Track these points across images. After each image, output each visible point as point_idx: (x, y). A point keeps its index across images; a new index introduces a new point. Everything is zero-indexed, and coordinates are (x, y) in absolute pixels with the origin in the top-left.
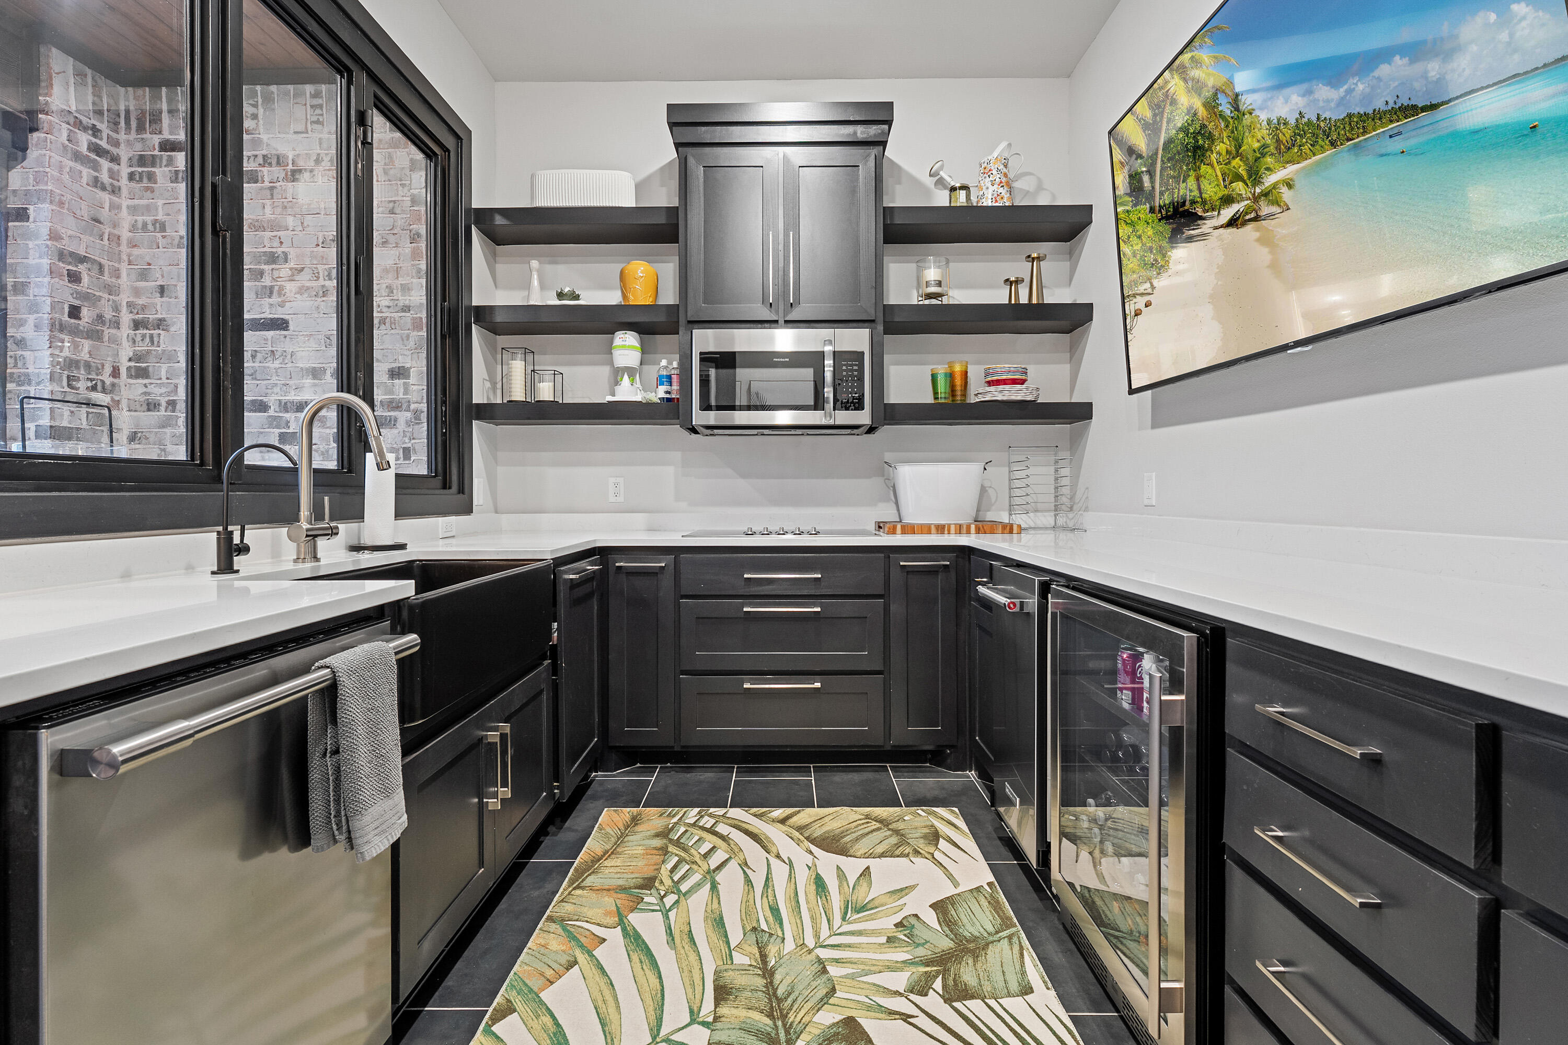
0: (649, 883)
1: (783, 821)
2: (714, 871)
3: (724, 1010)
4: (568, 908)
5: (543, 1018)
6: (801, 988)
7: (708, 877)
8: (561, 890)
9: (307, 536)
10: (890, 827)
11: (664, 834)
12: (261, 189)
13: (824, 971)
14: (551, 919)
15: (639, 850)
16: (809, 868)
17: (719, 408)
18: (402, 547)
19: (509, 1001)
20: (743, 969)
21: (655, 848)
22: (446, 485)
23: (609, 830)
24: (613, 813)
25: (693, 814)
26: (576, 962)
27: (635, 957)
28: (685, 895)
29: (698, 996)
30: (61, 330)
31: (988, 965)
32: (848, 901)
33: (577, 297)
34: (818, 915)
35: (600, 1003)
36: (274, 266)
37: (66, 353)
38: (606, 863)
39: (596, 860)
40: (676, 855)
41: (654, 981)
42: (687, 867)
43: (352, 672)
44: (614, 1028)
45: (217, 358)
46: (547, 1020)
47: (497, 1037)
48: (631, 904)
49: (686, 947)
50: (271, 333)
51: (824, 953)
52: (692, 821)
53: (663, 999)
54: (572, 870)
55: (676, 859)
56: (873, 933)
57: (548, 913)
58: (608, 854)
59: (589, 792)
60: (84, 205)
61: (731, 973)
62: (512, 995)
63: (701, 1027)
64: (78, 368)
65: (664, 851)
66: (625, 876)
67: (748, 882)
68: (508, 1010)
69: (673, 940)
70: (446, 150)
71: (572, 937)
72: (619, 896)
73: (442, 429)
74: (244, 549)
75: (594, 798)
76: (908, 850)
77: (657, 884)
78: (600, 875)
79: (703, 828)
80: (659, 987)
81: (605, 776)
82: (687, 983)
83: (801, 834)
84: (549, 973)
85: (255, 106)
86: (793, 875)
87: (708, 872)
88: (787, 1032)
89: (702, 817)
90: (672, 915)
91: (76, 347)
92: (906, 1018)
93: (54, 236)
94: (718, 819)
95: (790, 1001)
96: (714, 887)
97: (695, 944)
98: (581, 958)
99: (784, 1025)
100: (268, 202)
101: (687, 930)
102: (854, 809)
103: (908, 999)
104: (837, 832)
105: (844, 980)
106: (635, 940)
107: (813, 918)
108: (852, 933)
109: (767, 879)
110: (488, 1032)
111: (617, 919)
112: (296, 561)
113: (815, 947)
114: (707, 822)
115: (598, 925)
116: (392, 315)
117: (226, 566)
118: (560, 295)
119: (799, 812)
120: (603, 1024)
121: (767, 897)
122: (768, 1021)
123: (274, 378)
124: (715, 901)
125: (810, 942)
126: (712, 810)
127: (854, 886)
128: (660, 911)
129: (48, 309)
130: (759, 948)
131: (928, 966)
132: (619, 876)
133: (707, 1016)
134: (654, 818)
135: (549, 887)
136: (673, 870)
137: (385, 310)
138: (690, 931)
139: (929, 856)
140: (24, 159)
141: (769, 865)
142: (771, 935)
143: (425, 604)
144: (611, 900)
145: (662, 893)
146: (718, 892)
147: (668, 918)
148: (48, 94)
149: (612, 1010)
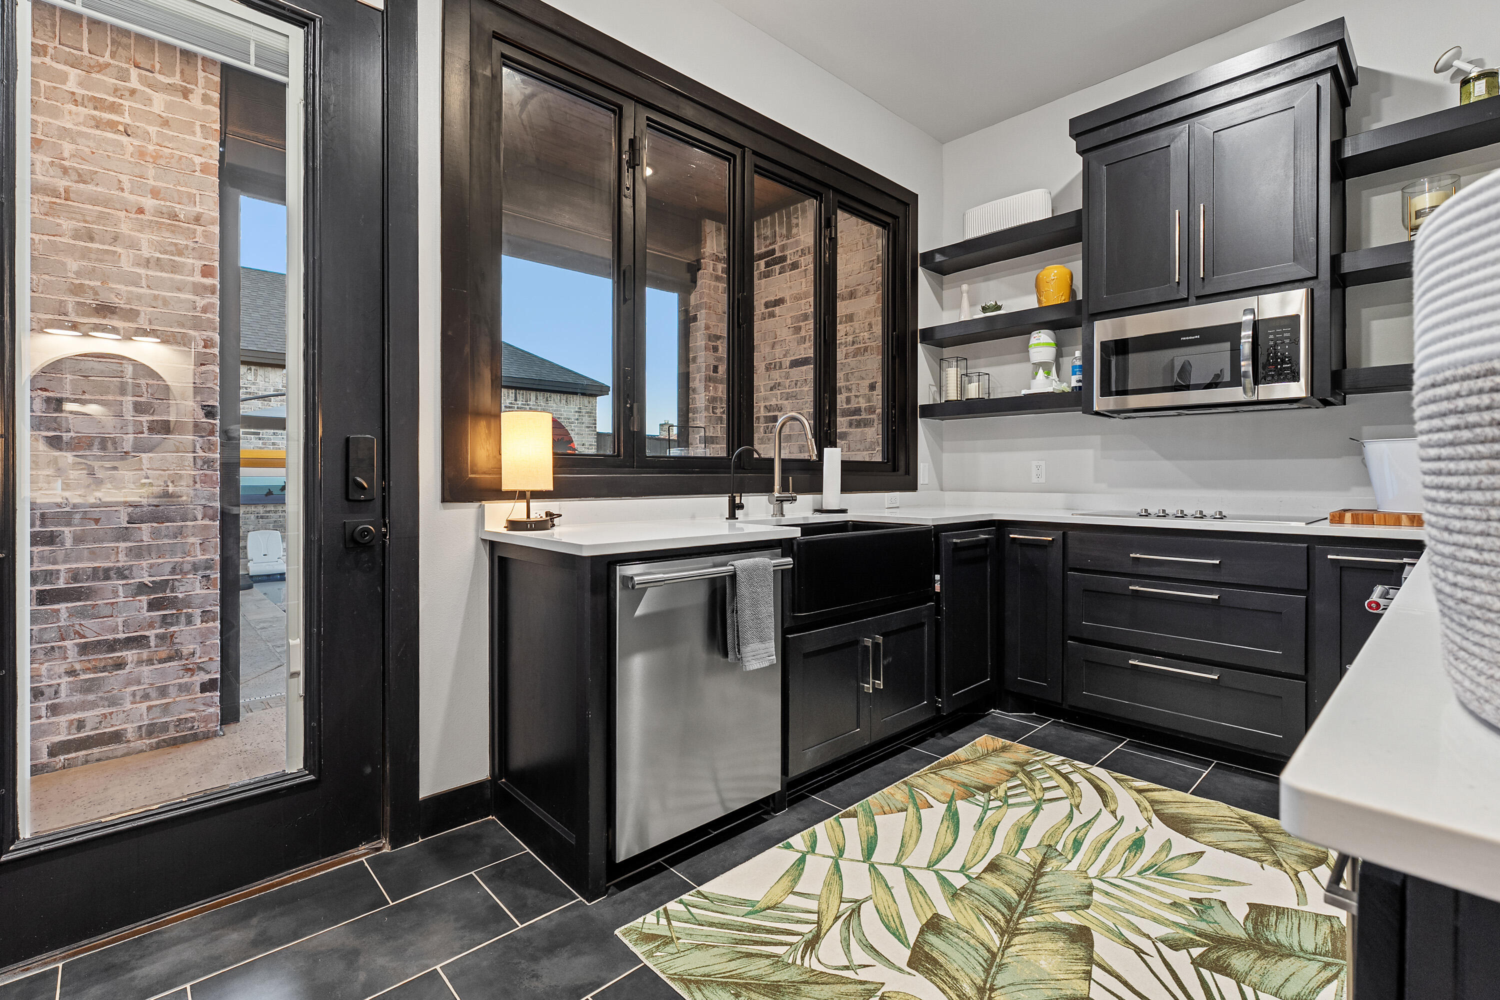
0: (986, 789)
1: (1140, 791)
2: (1045, 801)
3: (988, 876)
4: (920, 781)
5: (870, 827)
6: (1059, 893)
7: (1037, 802)
8: (922, 770)
9: (777, 501)
10: (1264, 835)
11: (1022, 765)
12: (801, 272)
13: (1090, 893)
14: (905, 783)
15: (994, 768)
16: (1137, 829)
17: (1118, 393)
18: (844, 511)
19: (856, 811)
20: (1021, 864)
21: (1007, 771)
22: (895, 469)
23: (979, 748)
24: (990, 739)
25: (1056, 759)
26: (906, 810)
27: (946, 824)
28: (1008, 805)
29: (974, 862)
30: (710, 381)
31: (1274, 967)
32: (1156, 865)
33: (999, 308)
34: (1116, 861)
35: (907, 836)
36: (806, 322)
37: (712, 394)
38: (963, 767)
39: (958, 762)
40: (1021, 780)
41: (949, 840)
42: (1025, 790)
43: (744, 570)
44: (907, 851)
45: (739, 398)
46: (872, 829)
47: (840, 824)
48: (964, 795)
49: (986, 833)
50: (805, 367)
51: (1097, 883)
52: (1051, 764)
53: (949, 852)
54: (936, 762)
55: (1020, 782)
56: (1162, 893)
57: (905, 779)
58: (967, 762)
59: (981, 721)
60: (720, 307)
61: (1009, 861)
62: (860, 810)
63: (964, 877)
64: (716, 402)
65: (1013, 775)
66: (972, 778)
67: (1070, 817)
68: (854, 815)
69: (980, 826)
70: (895, 217)
71: (912, 797)
72: (959, 788)
73: (892, 427)
74: (741, 507)
75: (982, 725)
76: (1269, 858)
77: (991, 791)
78: (954, 772)
79: (1058, 772)
80: (950, 845)
81: (1002, 714)
82: (972, 851)
83: (1152, 806)
84: (886, 808)
85: (797, 218)
86: (1116, 829)
87: (1040, 800)
88: (1026, 909)
89: (1063, 764)
90: (989, 813)
91: (715, 389)
92: (1139, 952)
93: (707, 327)
94: (1076, 770)
95: (1043, 895)
96: (1037, 810)
97: (994, 834)
98: (911, 809)
99: (1026, 905)
100: (804, 280)
101: (995, 824)
102: (1232, 807)
103: (1155, 945)
104: (1192, 817)
105: (1103, 906)
106: (953, 817)
107: (1109, 861)
108: (1139, 885)
109: (1089, 822)
110: (837, 820)
111: (948, 799)
112: (772, 516)
113: (1095, 878)
114: (1065, 769)
115: (934, 798)
116: (872, 344)
117: (732, 516)
118: (984, 309)
119: (1165, 790)
120: (902, 846)
121: (1078, 832)
122: (1016, 897)
123: (807, 397)
124: (1031, 818)
125: (1093, 872)
126: (1076, 762)
127: (1173, 858)
128: (983, 807)
129: (704, 370)
130: (1044, 857)
131: (1199, 936)
132: (967, 777)
133: (973, 873)
134: (1020, 751)
135: (915, 766)
136: (1009, 788)
137: (867, 341)
138: (997, 827)
139: (1292, 873)
140: (696, 287)
141: (1098, 814)
142: (1061, 854)
143: (808, 543)
144: (952, 788)
145: (992, 798)
146: (1038, 814)
147: (985, 813)
148: (704, 248)
149: (912, 842)
